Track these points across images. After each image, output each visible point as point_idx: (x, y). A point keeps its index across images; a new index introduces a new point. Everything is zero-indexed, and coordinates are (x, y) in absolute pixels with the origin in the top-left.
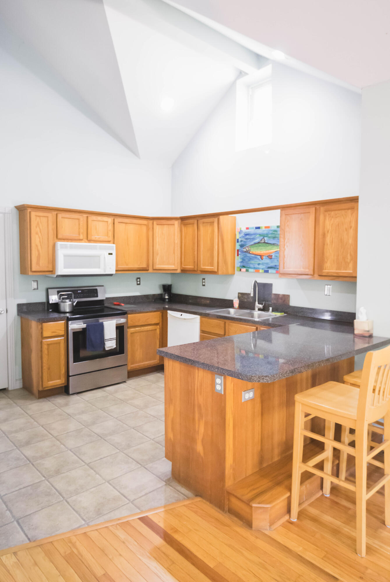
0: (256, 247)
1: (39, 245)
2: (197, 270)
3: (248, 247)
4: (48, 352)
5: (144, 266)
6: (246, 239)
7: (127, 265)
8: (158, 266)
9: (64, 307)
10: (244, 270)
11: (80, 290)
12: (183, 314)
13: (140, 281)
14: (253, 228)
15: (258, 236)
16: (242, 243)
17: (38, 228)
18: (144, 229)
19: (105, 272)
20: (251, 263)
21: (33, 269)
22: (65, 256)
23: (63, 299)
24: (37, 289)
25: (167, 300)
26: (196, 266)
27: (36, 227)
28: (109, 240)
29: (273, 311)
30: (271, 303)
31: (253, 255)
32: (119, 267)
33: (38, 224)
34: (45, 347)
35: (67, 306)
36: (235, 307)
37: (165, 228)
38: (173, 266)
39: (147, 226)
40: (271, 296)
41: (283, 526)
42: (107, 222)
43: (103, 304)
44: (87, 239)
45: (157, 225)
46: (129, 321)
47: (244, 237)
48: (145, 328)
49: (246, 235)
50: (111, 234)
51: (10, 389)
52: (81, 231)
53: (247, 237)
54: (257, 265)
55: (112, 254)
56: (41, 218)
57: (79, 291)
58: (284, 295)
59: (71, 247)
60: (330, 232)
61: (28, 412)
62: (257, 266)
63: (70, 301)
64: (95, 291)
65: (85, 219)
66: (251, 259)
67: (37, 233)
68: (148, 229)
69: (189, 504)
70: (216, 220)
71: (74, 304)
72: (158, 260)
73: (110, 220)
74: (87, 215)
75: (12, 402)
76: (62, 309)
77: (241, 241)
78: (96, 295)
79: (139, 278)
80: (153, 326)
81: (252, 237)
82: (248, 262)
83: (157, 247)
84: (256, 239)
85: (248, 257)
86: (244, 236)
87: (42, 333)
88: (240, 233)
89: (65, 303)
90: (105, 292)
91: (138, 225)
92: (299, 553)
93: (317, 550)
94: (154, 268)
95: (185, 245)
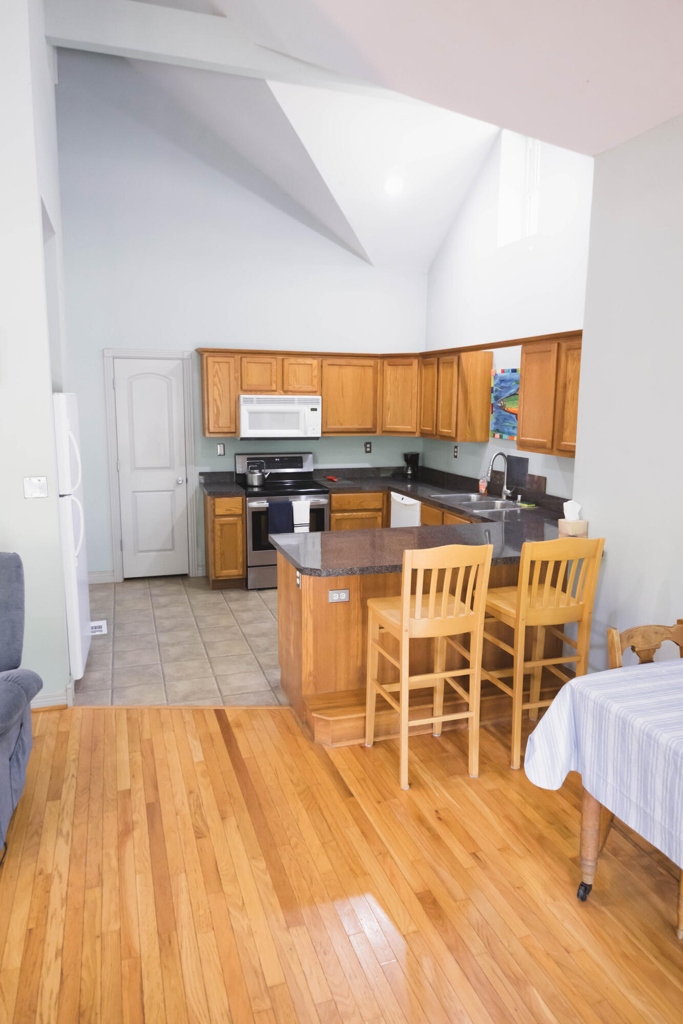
0: (512, 400)
1: (217, 398)
2: (436, 434)
3: (502, 400)
4: (221, 533)
5: (369, 425)
6: (502, 388)
7: (341, 425)
8: (389, 426)
9: (252, 481)
10: (497, 435)
11: (277, 458)
12: (405, 497)
13: (370, 448)
14: (508, 371)
15: (514, 383)
16: (497, 393)
17: (217, 378)
18: (370, 371)
19: (306, 434)
20: (505, 426)
21: (211, 430)
22: (250, 413)
23: (252, 469)
24: (224, 455)
25: (409, 477)
26: (435, 428)
27: (214, 376)
28: (315, 389)
29: (523, 501)
30: (526, 488)
31: (508, 414)
32: (328, 427)
33: (217, 372)
34: (218, 527)
35: (255, 479)
36: (480, 492)
37: (400, 369)
38: (410, 427)
39: (375, 368)
40: (525, 478)
41: (352, 748)
42: (311, 365)
43: (312, 479)
44: (283, 390)
45: (389, 365)
46: (334, 503)
47: (499, 384)
48: (358, 513)
49: (502, 381)
50: (316, 381)
51: (191, 575)
52: (274, 378)
53: (503, 384)
54: (511, 428)
55: (316, 410)
56: (221, 364)
57: (276, 460)
58: (539, 477)
59: (259, 402)
60: (571, 382)
61: (192, 601)
62: (511, 430)
63: (260, 472)
64: (299, 460)
65: (280, 362)
66: (505, 419)
67: (215, 385)
68: (375, 373)
69: (275, 710)
70: (455, 358)
71: (266, 476)
72: (389, 417)
73: (315, 362)
74: (282, 357)
75: (183, 589)
76: (250, 482)
77: (496, 391)
78: (299, 465)
79: (370, 443)
80: (371, 513)
81: (507, 386)
82: (503, 424)
83: (389, 399)
84: (512, 388)
85: (502, 417)
86: (499, 382)
87: (214, 510)
88: (495, 378)
89: (254, 475)
90: (315, 461)
91: (359, 367)
92: (339, 770)
93: (362, 772)
94: (384, 430)
95: (424, 397)
